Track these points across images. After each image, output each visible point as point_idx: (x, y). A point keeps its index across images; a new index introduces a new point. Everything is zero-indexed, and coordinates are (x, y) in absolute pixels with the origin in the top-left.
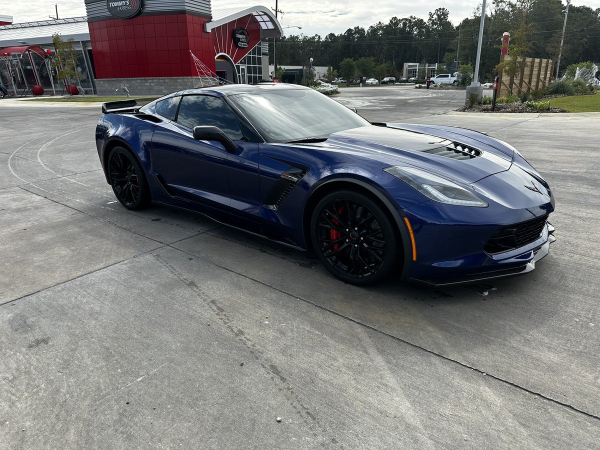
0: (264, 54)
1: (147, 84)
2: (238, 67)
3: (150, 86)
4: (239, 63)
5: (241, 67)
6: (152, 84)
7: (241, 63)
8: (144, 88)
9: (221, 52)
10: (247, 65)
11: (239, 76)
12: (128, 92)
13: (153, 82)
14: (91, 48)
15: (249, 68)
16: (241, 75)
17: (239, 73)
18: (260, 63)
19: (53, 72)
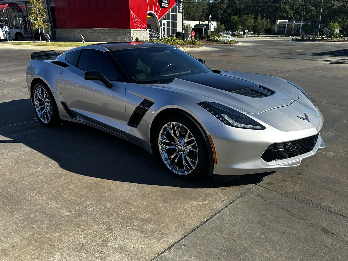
0: (179, 12)
1: (96, 33)
2: (161, 22)
3: (98, 35)
4: (161, 19)
5: (163, 22)
6: (100, 34)
7: (164, 19)
8: (93, 36)
9: (150, 10)
10: (167, 20)
11: (161, 29)
12: (83, 39)
13: (101, 32)
14: (54, 6)
15: (168, 23)
16: (162, 28)
17: (161, 26)
18: (176, 19)
19: (24, 22)
